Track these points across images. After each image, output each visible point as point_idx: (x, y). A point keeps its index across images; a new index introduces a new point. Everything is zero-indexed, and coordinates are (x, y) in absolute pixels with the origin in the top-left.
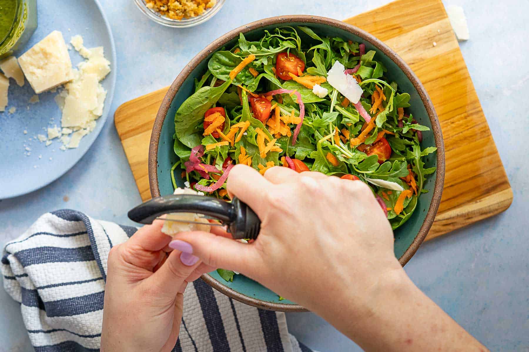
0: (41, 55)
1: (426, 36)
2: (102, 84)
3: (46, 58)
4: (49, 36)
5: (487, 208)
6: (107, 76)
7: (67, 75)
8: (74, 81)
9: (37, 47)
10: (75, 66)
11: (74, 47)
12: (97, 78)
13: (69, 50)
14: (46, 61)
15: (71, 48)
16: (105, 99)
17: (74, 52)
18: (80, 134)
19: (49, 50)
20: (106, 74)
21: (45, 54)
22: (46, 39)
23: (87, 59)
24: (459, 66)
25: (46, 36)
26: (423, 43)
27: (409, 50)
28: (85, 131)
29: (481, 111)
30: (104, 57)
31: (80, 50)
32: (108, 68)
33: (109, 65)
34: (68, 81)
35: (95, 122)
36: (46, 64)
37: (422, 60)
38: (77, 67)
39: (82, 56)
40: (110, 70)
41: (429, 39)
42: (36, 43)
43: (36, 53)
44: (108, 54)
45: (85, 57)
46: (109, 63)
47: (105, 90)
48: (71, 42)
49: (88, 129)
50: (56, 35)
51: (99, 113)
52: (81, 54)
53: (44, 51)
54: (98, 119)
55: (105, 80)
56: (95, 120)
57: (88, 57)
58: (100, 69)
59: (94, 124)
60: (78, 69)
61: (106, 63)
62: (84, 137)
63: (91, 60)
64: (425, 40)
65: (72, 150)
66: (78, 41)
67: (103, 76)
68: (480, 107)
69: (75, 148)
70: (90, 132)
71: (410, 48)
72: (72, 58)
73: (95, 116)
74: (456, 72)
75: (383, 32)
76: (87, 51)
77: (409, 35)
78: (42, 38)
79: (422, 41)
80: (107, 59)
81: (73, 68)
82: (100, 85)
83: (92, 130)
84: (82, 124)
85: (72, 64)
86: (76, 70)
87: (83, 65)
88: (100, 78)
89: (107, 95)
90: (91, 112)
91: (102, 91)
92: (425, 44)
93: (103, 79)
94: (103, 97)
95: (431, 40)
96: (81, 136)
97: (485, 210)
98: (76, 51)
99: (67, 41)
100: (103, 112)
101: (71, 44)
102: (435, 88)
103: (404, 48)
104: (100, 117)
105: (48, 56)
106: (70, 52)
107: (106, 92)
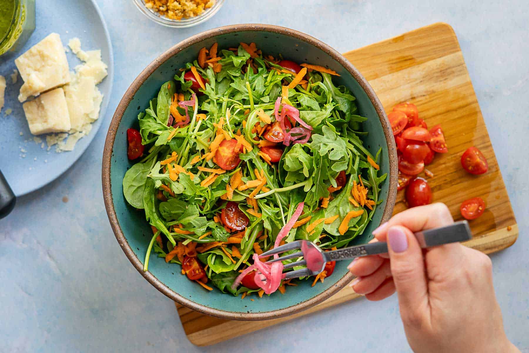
0: (38, 57)
1: (438, 68)
2: (98, 87)
3: (43, 60)
4: (46, 38)
5: (492, 243)
6: (104, 80)
7: (63, 78)
8: (71, 84)
9: (34, 49)
10: (72, 68)
11: (71, 50)
12: (93, 81)
13: (66, 53)
14: (43, 64)
15: (68, 50)
16: (102, 103)
17: (71, 55)
18: (75, 137)
19: (46, 53)
20: (103, 77)
21: (42, 56)
22: (43, 41)
23: (85, 62)
24: (470, 100)
25: (43, 38)
26: (436, 75)
27: (421, 81)
28: (81, 134)
29: (490, 146)
30: (102, 60)
31: (78, 53)
32: (105, 71)
33: (106, 69)
34: (64, 83)
35: (91, 126)
36: (43, 66)
37: (433, 92)
38: (74, 70)
39: (79, 59)
40: (107, 74)
41: (441, 71)
42: (34, 45)
43: (33, 55)
44: (105, 58)
45: (82, 60)
46: (106, 67)
47: (101, 93)
48: (69, 44)
49: (84, 132)
50: (53, 38)
51: (95, 116)
52: (77, 56)
53: (41, 53)
54: (93, 122)
55: (101, 84)
56: (91, 123)
57: (86, 60)
58: (97, 72)
59: (90, 127)
60: (75, 72)
61: (103, 66)
62: (79, 140)
63: (88, 63)
64: (437, 72)
65: (67, 153)
66: (75, 43)
67: (100, 79)
68: (489, 141)
69: (71, 151)
70: (86, 135)
71: (421, 80)
72: (69, 61)
73: (92, 119)
74: (466, 105)
75: (395, 63)
76: (85, 54)
77: (422, 67)
78: (39, 40)
79: (434, 73)
80: (105, 63)
81: (70, 70)
82: (97, 88)
83: (88, 133)
84: (78, 127)
85: (69, 66)
86: (73, 72)
87: (81, 68)
88: (97, 81)
89: (103, 98)
90: (87, 115)
91: (98, 94)
92: (437, 77)
93: (100, 83)
94: (100, 100)
95: (444, 73)
96: (77, 139)
97: (490, 245)
98: (73, 54)
99: (65, 44)
100: (99, 116)
101: (69, 47)
102: (445, 121)
103: (416, 80)
104: (96, 121)
105: (46, 59)
106: (68, 54)
107: (103, 96)
